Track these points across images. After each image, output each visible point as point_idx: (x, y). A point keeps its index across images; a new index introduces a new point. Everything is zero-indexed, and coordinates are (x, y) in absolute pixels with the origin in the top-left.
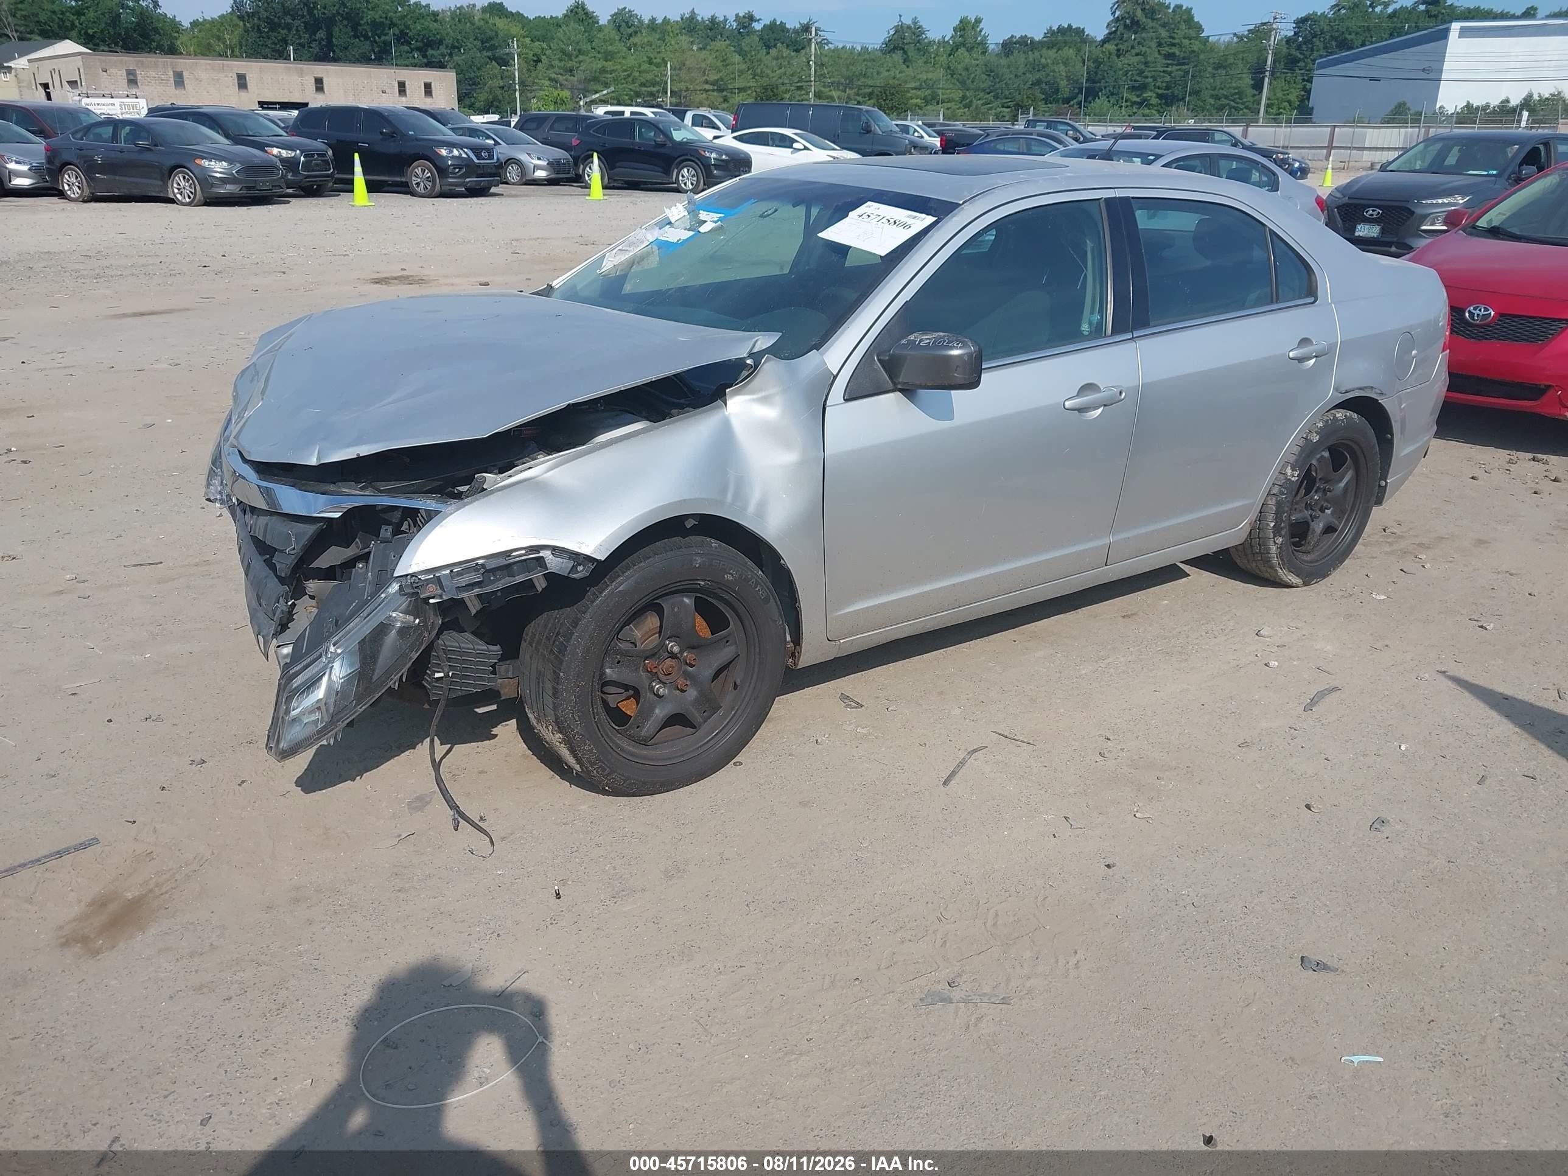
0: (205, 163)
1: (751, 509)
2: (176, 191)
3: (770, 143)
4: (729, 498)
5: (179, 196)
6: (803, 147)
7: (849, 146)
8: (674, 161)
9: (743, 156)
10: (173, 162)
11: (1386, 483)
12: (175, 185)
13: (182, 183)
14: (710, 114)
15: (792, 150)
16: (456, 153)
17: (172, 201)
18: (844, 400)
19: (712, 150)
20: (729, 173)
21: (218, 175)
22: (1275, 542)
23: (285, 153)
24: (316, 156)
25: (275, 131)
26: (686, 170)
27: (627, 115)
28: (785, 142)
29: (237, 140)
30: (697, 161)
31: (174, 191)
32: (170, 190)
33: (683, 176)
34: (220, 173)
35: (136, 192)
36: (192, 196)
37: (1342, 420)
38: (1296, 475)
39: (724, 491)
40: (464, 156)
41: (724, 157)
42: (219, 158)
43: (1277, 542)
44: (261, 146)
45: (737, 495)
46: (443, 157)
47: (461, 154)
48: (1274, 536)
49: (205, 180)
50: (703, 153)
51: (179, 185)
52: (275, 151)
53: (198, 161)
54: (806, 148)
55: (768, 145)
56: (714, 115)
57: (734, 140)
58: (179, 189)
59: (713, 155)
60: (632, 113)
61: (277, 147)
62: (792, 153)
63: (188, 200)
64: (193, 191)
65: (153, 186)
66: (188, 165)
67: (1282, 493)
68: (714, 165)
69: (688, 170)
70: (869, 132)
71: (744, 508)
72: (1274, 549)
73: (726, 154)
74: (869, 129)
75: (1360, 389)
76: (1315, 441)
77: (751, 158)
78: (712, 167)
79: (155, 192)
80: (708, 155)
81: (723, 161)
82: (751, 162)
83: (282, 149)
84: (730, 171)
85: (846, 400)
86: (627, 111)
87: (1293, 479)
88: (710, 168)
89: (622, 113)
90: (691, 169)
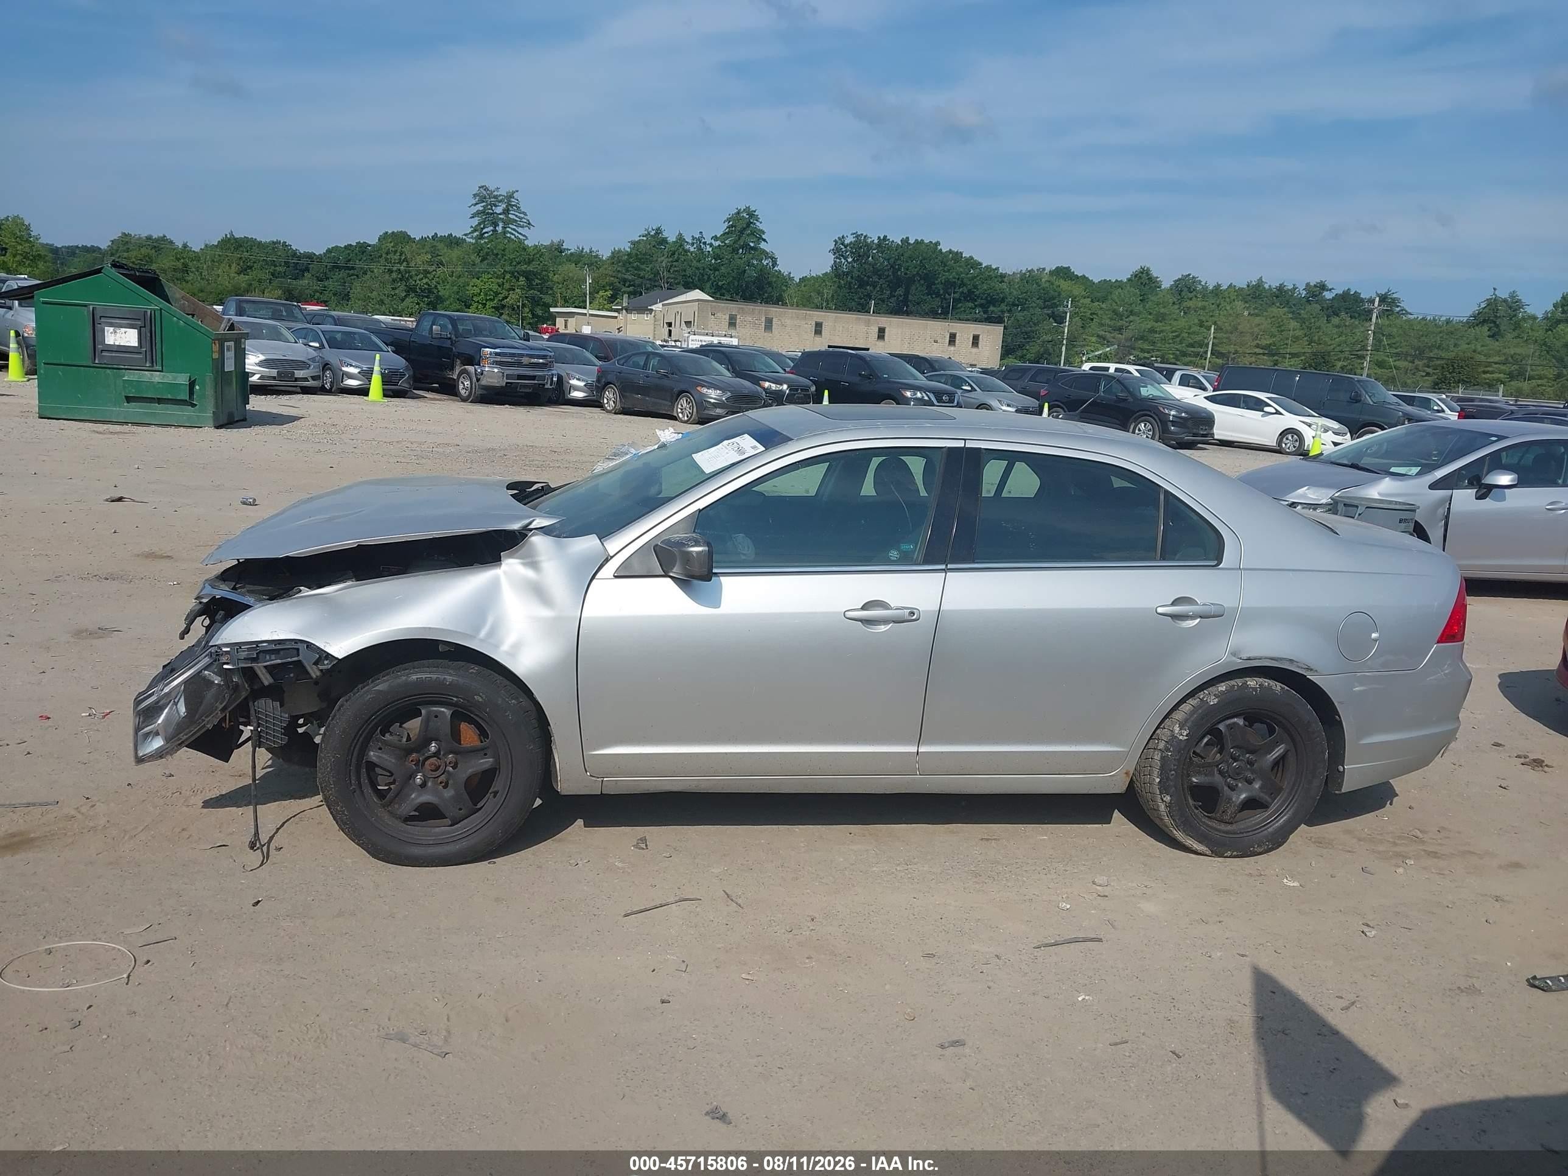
0: (704, 390)
1: (505, 647)
2: (679, 410)
3: (1241, 406)
4: (482, 634)
5: (680, 415)
6: (1274, 411)
7: (1330, 413)
8: (1133, 415)
9: (1204, 414)
10: (683, 387)
11: (1344, 768)
12: (679, 406)
13: (685, 405)
14: (1199, 375)
15: (1262, 413)
16: (919, 395)
17: (675, 418)
18: (614, 576)
19: (1171, 407)
20: (1186, 430)
21: (712, 401)
22: (1162, 800)
23: (774, 387)
24: (799, 391)
25: (774, 367)
26: (1143, 425)
27: (1112, 370)
28: (1257, 405)
29: (737, 374)
30: (1156, 417)
31: (678, 411)
32: (675, 409)
33: (1139, 430)
34: (715, 399)
35: (652, 409)
36: (689, 416)
37: (1255, 689)
38: (1185, 734)
39: (478, 629)
40: (926, 398)
41: (1183, 414)
42: (716, 387)
43: (1165, 799)
44: (756, 381)
45: (492, 633)
46: (907, 398)
47: (923, 397)
48: (1161, 793)
49: (701, 404)
50: (1162, 409)
51: (682, 406)
52: (767, 384)
53: (699, 388)
54: (1278, 413)
55: (1239, 407)
56: (1203, 376)
57: (1206, 400)
58: (681, 409)
59: (1173, 413)
60: (1117, 370)
61: (769, 382)
62: (1262, 416)
63: (686, 418)
64: (691, 411)
65: (663, 406)
66: (692, 392)
67: (1168, 750)
68: (1172, 421)
69: (1145, 425)
70: (1358, 401)
71: (497, 647)
72: (1162, 807)
73: (1185, 412)
74: (1359, 398)
75: (1272, 659)
76: (1212, 703)
77: (1214, 417)
78: (1170, 424)
79: (665, 410)
80: (1167, 411)
81: (1181, 418)
82: (1214, 421)
83: (773, 383)
84: (1188, 428)
85: (616, 577)
86: (1112, 367)
87: (1181, 737)
88: (1167, 425)
89: (1107, 369)
90: (1148, 424)
